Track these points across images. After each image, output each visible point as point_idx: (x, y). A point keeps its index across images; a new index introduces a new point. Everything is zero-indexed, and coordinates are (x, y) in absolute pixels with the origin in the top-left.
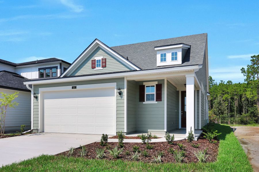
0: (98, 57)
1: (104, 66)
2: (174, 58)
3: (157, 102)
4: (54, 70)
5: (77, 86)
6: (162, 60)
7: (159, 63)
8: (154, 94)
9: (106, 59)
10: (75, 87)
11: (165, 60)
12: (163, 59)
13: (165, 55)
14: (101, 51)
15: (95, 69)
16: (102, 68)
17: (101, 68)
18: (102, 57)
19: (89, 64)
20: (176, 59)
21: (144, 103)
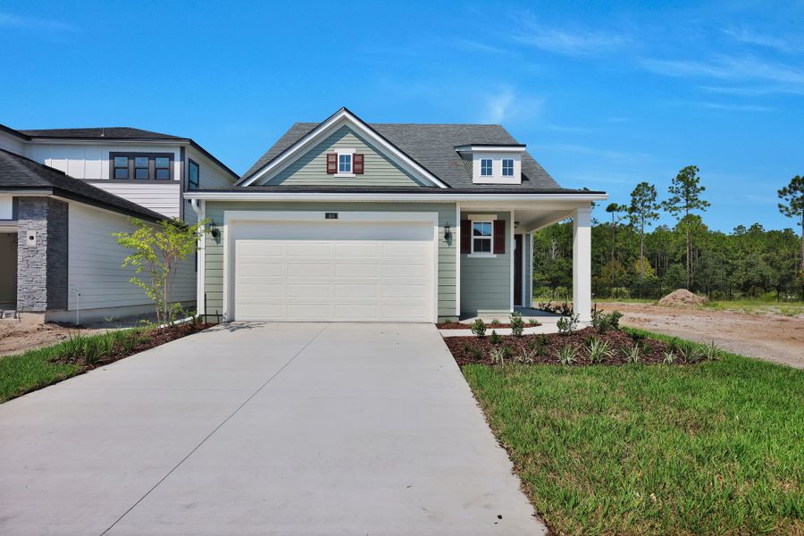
0: (344, 149)
1: (359, 172)
2: (508, 170)
3: (495, 256)
4: (161, 162)
5: (340, 214)
6: (483, 173)
7: (478, 178)
8: (489, 240)
9: (363, 155)
10: (335, 216)
11: (490, 173)
12: (487, 169)
13: (490, 163)
14: (349, 137)
15: (335, 175)
16: (354, 175)
17: (350, 174)
18: (354, 151)
19: (320, 161)
20: (511, 173)
21: (469, 256)
